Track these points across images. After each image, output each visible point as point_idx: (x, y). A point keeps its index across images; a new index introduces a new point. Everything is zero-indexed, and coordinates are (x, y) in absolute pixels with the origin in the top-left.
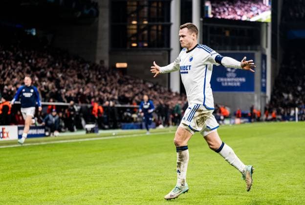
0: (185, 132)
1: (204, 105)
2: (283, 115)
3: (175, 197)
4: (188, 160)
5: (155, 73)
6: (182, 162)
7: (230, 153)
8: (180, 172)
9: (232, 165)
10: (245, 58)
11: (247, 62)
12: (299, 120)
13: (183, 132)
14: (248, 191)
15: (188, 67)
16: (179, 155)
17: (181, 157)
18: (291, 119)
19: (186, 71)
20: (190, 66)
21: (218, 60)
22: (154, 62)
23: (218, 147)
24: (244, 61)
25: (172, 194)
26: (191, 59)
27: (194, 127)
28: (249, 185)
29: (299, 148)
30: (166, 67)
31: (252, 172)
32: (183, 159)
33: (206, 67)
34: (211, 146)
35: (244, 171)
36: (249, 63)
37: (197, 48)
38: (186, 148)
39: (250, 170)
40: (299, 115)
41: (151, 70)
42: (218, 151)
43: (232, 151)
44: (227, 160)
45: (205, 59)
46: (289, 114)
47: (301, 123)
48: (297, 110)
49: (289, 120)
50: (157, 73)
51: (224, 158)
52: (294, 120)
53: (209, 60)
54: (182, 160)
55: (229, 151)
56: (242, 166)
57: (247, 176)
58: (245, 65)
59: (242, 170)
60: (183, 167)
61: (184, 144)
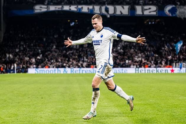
0: (99, 79)
1: (109, 63)
2: (6, 69)
3: (90, 118)
4: (99, 97)
5: (68, 45)
6: (96, 98)
7: (120, 91)
8: (94, 104)
9: (122, 97)
10: (140, 36)
11: (141, 38)
12: (17, 72)
13: (98, 79)
14: (131, 110)
15: (100, 41)
16: (95, 93)
17: (96, 95)
18: (12, 72)
19: (98, 43)
20: (101, 41)
21: (119, 37)
22: (68, 38)
23: (113, 88)
24: (138, 38)
25: (88, 116)
26: (102, 36)
27: (104, 77)
28: (132, 107)
29: (16, 92)
30: (76, 41)
31: (133, 99)
32: (97, 95)
33: (110, 40)
34: (109, 88)
35: (129, 100)
36: (142, 39)
37: (103, 29)
38: (98, 89)
39: (132, 99)
40: (17, 69)
41: (64, 43)
42: (113, 90)
43: (121, 90)
44: (119, 95)
45: (111, 36)
46: (10, 68)
47: (19, 74)
48: (15, 65)
49: (10, 73)
50: (70, 44)
51: (117, 94)
52: (14, 72)
53: (113, 37)
54: (96, 97)
55: (120, 90)
56: (127, 97)
57: (131, 102)
58: (139, 40)
59: (127, 99)
60: (96, 101)
61: (98, 87)
